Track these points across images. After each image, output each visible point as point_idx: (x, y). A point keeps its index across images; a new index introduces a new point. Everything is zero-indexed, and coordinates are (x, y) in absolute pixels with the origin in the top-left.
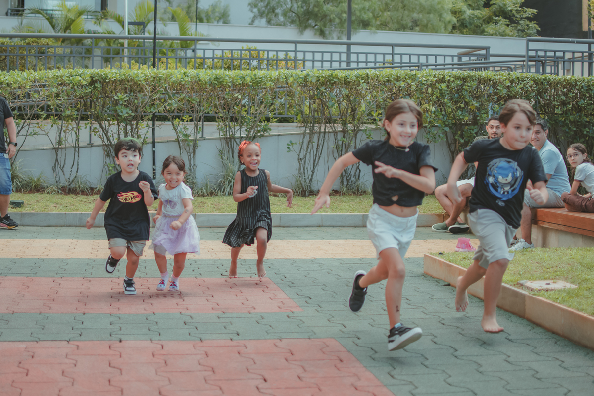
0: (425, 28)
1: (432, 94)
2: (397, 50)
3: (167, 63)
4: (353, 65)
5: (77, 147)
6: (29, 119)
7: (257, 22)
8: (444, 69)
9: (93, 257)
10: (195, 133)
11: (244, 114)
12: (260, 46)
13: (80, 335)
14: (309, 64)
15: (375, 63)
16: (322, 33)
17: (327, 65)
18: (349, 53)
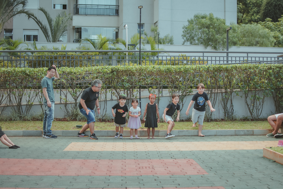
0: (262, 45)
1: (266, 75)
2: (250, 55)
3: (146, 62)
4: (230, 62)
5: (106, 101)
6: (84, 88)
7: (186, 44)
8: (271, 63)
9: (113, 150)
10: (159, 94)
11: (180, 85)
12: (187, 54)
13: (108, 186)
14: (210, 62)
15: (240, 61)
16: (215, 48)
17: (218, 62)
18: (227, 57)
